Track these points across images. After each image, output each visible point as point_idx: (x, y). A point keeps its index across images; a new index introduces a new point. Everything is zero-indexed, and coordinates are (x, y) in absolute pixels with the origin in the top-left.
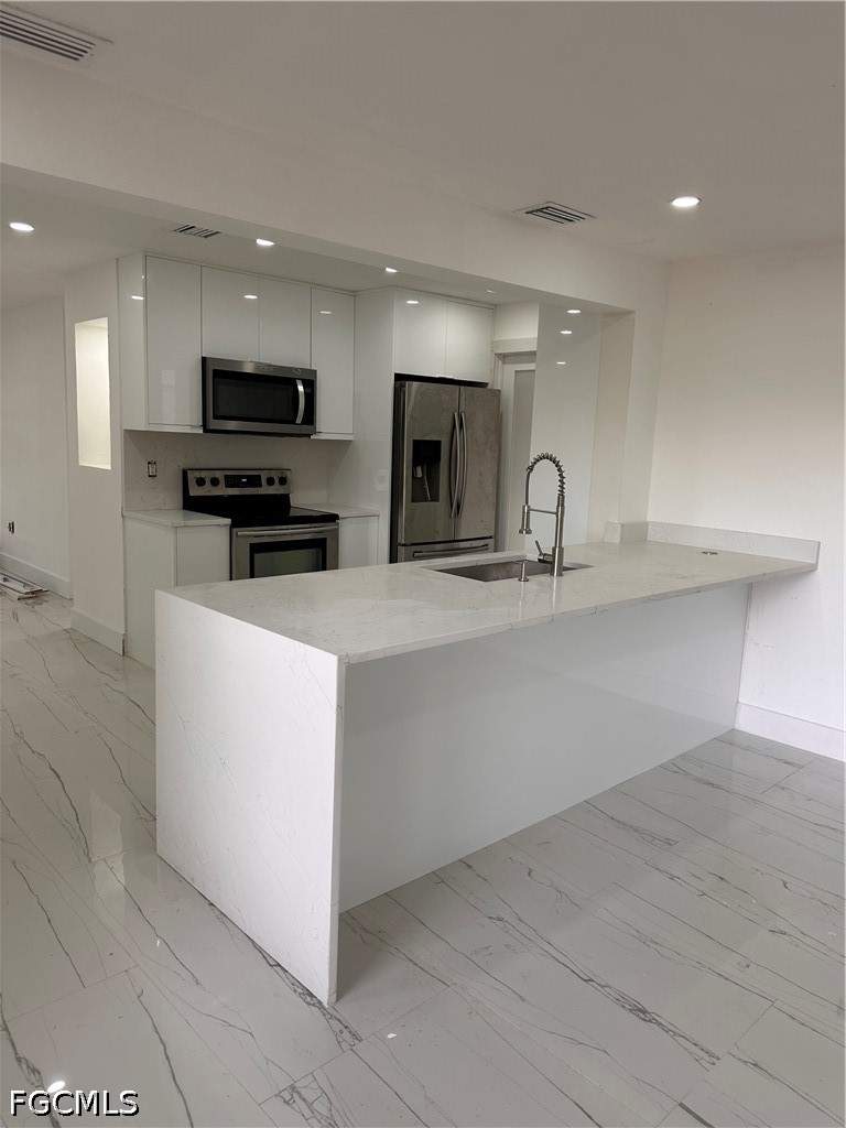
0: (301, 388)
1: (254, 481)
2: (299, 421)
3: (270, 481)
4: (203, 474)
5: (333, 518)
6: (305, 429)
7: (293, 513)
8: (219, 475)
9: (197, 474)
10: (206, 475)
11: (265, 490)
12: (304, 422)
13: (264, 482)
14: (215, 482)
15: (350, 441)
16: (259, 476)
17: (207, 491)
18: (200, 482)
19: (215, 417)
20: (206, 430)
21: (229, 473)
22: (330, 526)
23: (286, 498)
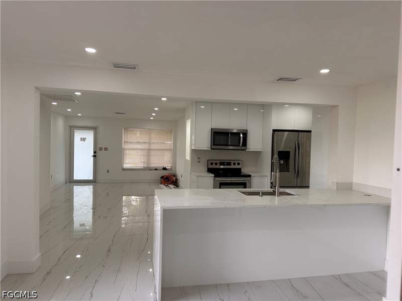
0: (241, 136)
1: (229, 164)
2: (241, 145)
3: (234, 164)
4: (213, 161)
5: (250, 176)
6: (243, 148)
7: (242, 174)
8: (218, 162)
9: (211, 162)
10: (214, 162)
11: (232, 166)
12: (242, 146)
13: (232, 164)
14: (216, 164)
15: (261, 152)
16: (231, 162)
17: (214, 166)
18: (212, 164)
19: (214, 145)
20: (211, 149)
21: (221, 161)
22: (249, 178)
23: (240, 169)
